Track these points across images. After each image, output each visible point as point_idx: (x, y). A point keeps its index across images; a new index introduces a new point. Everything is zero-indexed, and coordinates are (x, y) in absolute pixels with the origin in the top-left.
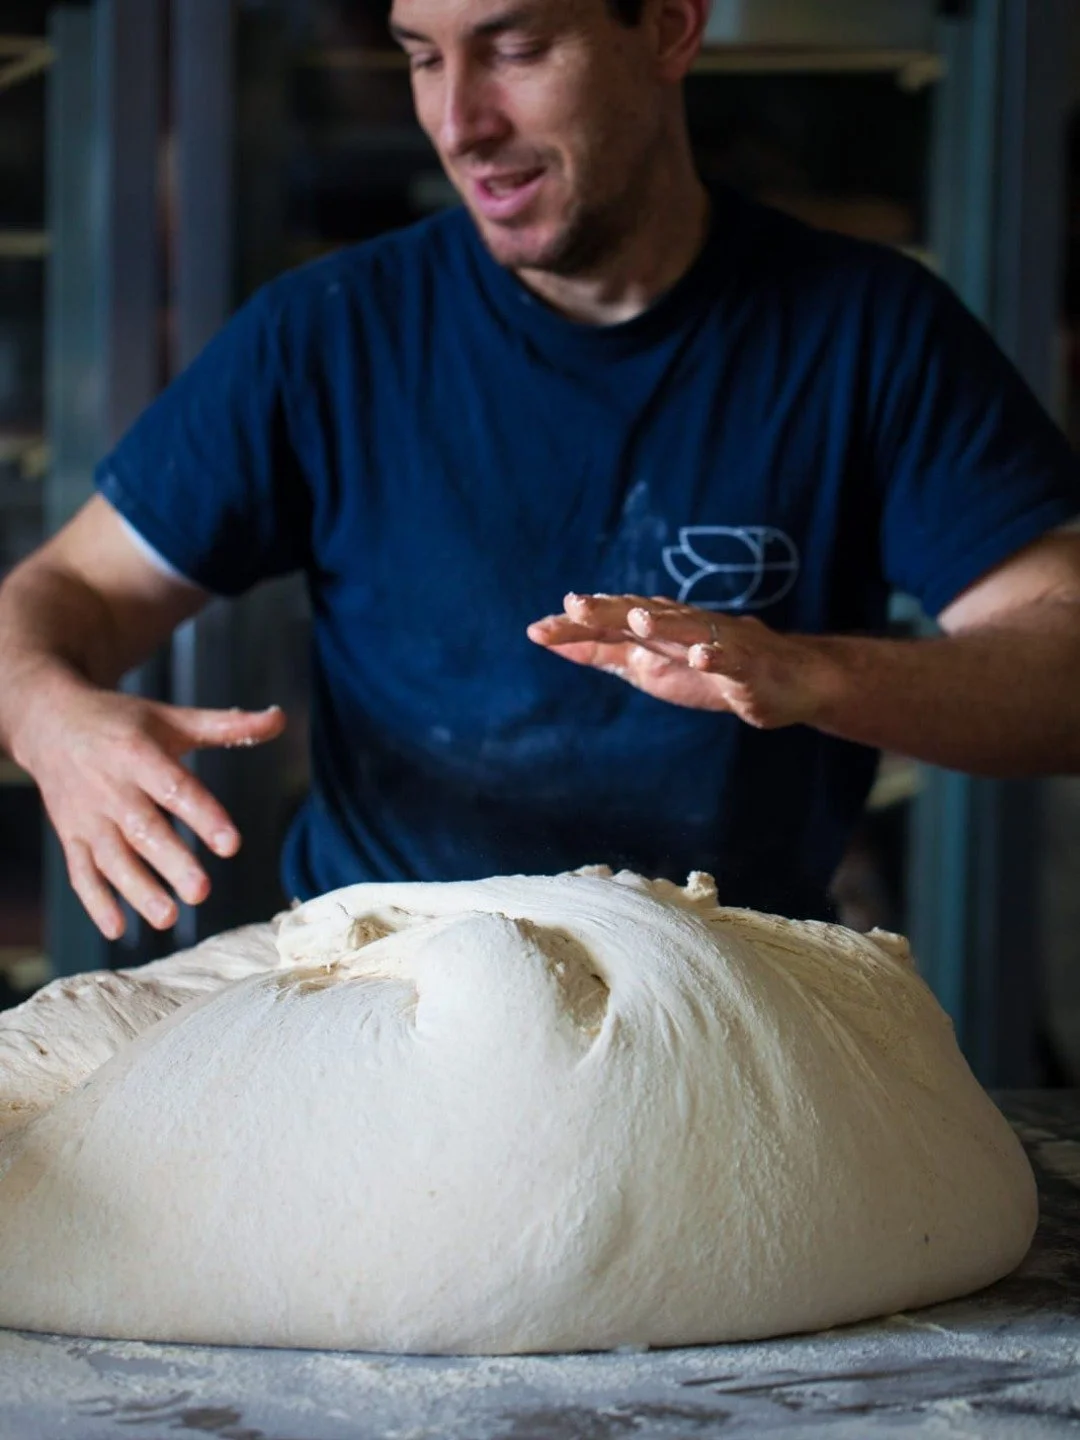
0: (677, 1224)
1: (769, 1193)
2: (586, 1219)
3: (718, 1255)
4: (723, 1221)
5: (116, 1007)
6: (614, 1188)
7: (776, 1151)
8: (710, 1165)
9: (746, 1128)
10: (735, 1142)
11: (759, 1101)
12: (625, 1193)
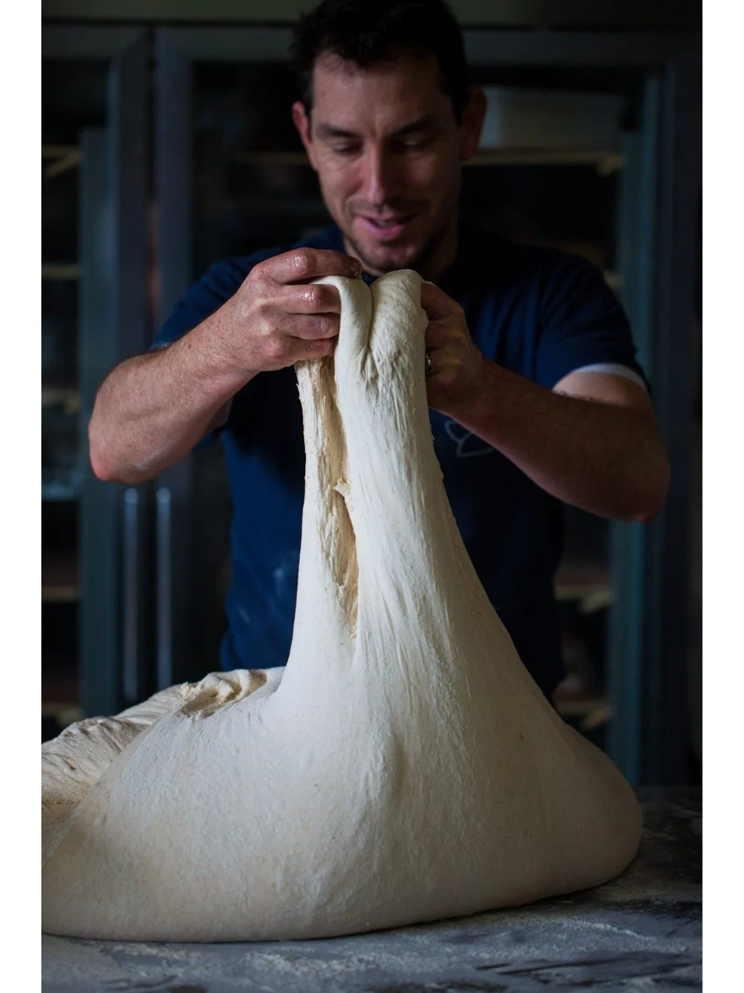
0: (420, 746)
1: (453, 716)
2: (384, 758)
3: (442, 761)
4: (438, 740)
5: (113, 739)
6: (389, 734)
7: (450, 688)
8: (423, 704)
9: (434, 676)
10: (431, 687)
11: (438, 656)
12: (395, 735)
